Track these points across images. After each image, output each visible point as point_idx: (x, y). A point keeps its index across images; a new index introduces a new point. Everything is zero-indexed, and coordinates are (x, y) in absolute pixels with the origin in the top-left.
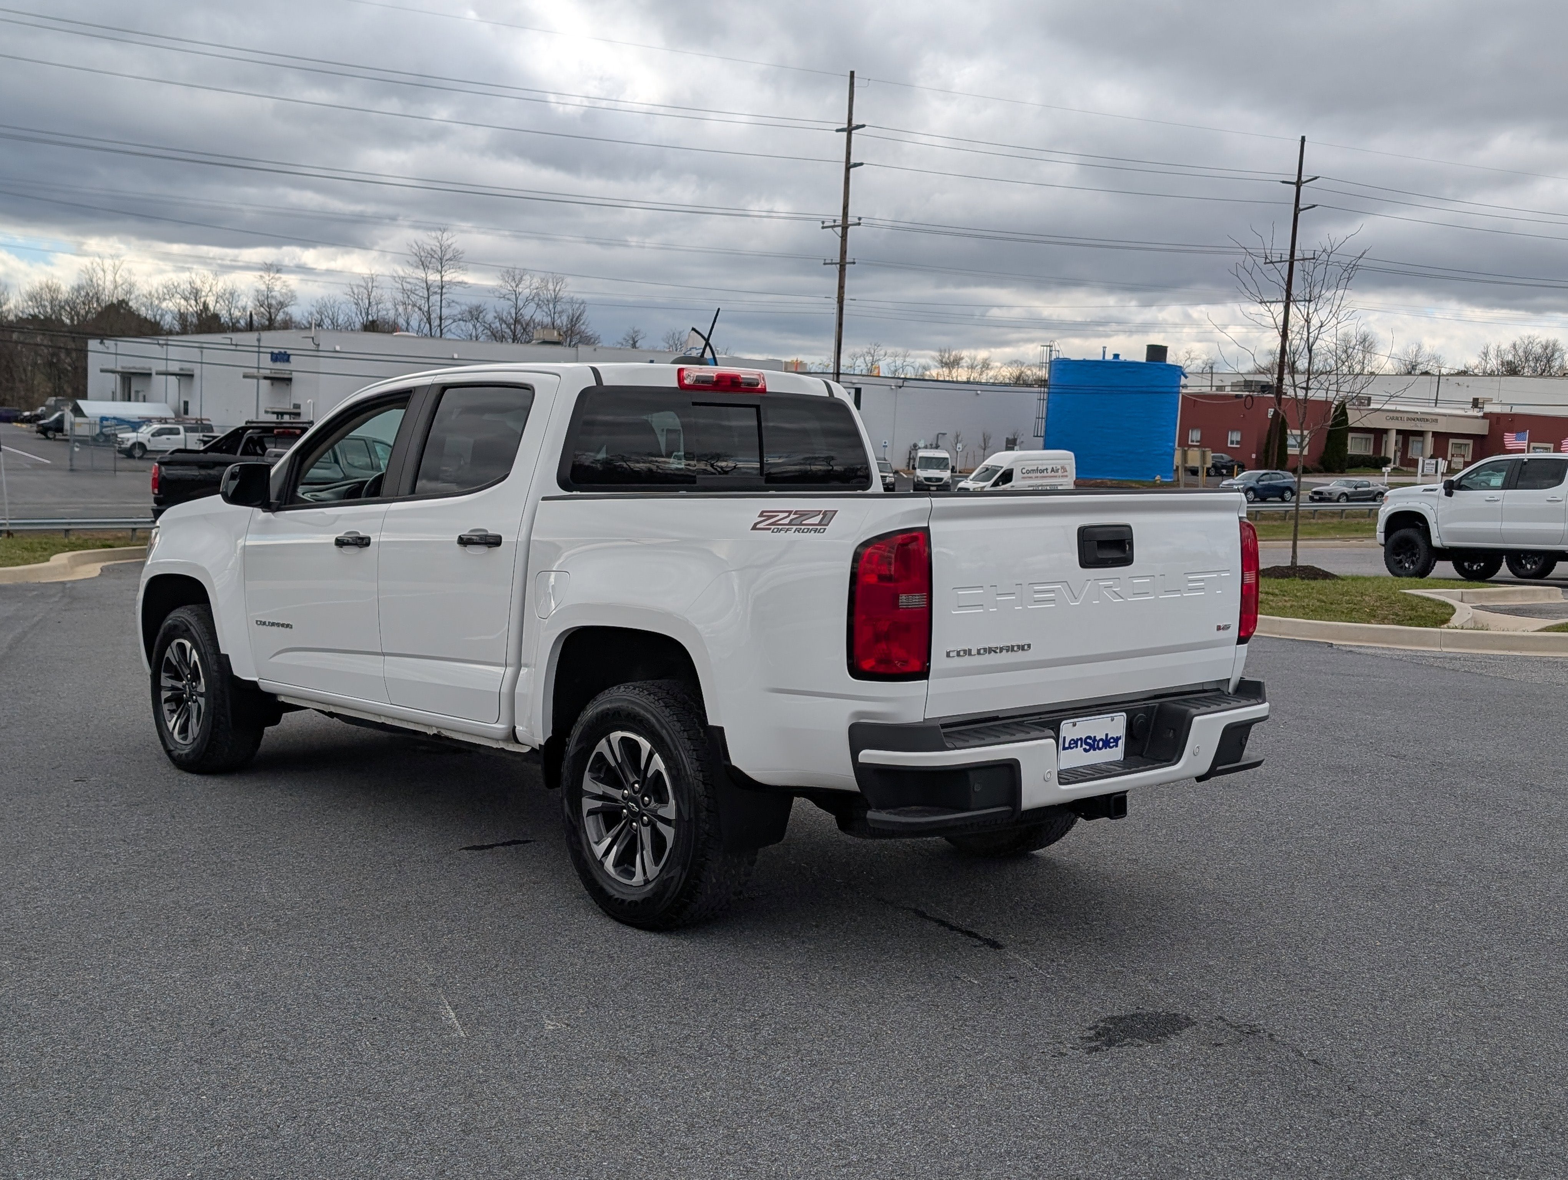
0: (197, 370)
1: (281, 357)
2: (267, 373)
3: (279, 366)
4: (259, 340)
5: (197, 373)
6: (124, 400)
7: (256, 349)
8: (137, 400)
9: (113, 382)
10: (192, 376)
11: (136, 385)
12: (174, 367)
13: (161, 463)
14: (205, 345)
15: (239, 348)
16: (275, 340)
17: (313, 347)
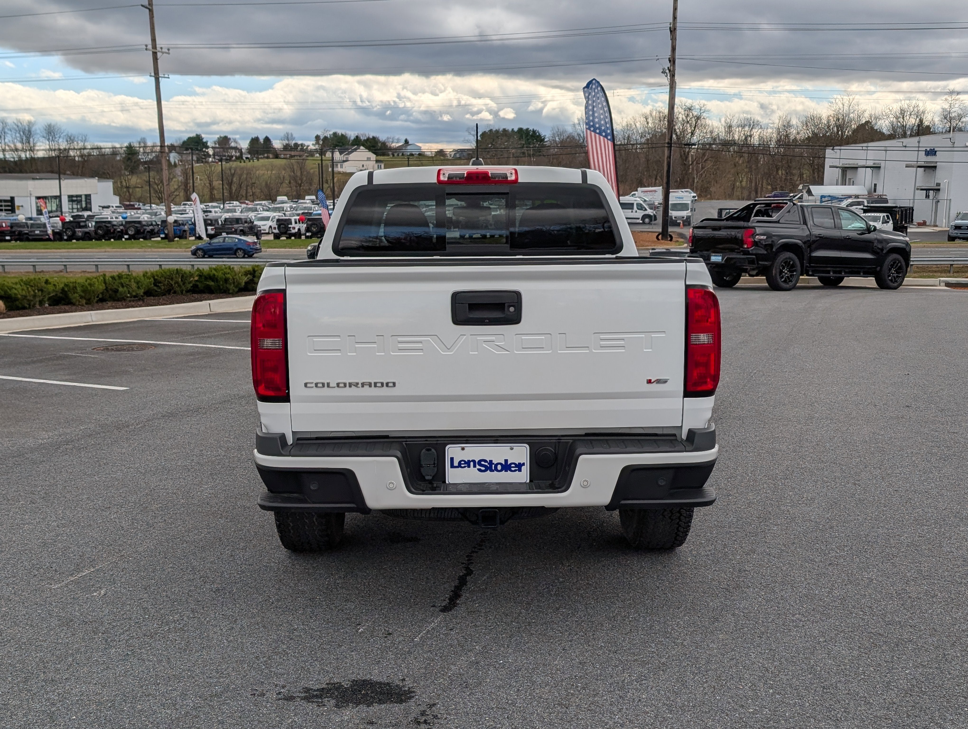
0: (883, 164)
1: (931, 152)
2: (922, 164)
3: (930, 159)
4: (919, 142)
5: (882, 165)
6: (842, 185)
7: (917, 149)
8: (849, 185)
9: (837, 172)
10: (880, 167)
11: (849, 175)
12: (870, 163)
13: (695, 228)
14: (888, 149)
15: (907, 149)
16: (927, 141)
17: (950, 144)
